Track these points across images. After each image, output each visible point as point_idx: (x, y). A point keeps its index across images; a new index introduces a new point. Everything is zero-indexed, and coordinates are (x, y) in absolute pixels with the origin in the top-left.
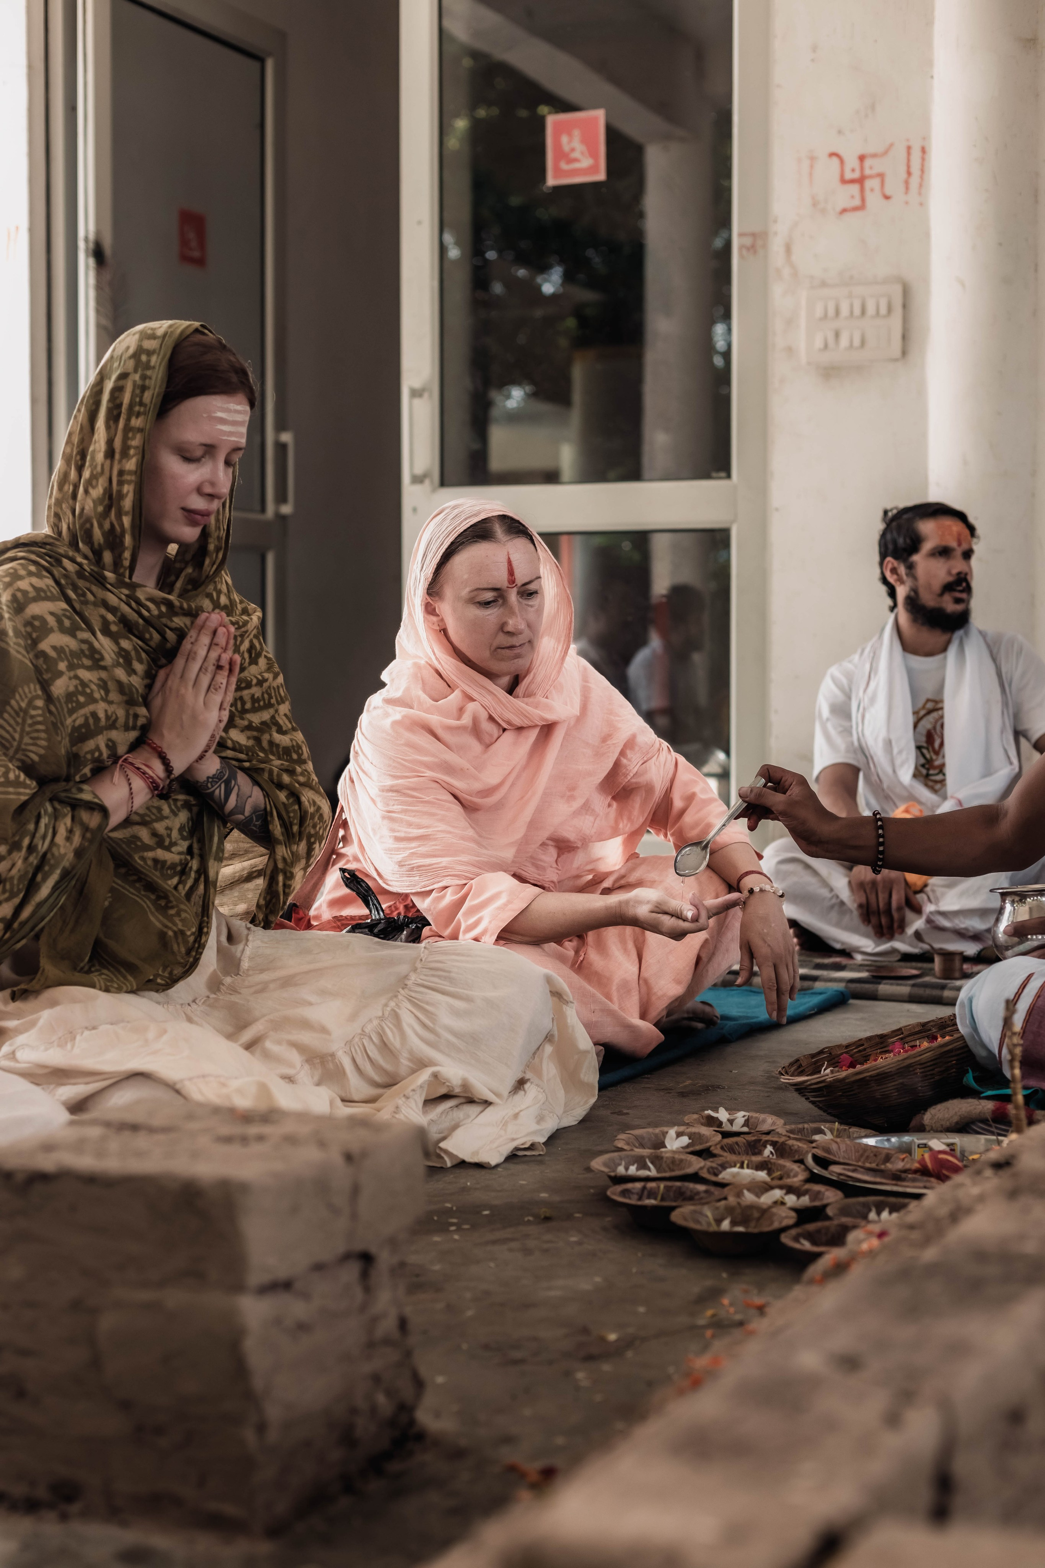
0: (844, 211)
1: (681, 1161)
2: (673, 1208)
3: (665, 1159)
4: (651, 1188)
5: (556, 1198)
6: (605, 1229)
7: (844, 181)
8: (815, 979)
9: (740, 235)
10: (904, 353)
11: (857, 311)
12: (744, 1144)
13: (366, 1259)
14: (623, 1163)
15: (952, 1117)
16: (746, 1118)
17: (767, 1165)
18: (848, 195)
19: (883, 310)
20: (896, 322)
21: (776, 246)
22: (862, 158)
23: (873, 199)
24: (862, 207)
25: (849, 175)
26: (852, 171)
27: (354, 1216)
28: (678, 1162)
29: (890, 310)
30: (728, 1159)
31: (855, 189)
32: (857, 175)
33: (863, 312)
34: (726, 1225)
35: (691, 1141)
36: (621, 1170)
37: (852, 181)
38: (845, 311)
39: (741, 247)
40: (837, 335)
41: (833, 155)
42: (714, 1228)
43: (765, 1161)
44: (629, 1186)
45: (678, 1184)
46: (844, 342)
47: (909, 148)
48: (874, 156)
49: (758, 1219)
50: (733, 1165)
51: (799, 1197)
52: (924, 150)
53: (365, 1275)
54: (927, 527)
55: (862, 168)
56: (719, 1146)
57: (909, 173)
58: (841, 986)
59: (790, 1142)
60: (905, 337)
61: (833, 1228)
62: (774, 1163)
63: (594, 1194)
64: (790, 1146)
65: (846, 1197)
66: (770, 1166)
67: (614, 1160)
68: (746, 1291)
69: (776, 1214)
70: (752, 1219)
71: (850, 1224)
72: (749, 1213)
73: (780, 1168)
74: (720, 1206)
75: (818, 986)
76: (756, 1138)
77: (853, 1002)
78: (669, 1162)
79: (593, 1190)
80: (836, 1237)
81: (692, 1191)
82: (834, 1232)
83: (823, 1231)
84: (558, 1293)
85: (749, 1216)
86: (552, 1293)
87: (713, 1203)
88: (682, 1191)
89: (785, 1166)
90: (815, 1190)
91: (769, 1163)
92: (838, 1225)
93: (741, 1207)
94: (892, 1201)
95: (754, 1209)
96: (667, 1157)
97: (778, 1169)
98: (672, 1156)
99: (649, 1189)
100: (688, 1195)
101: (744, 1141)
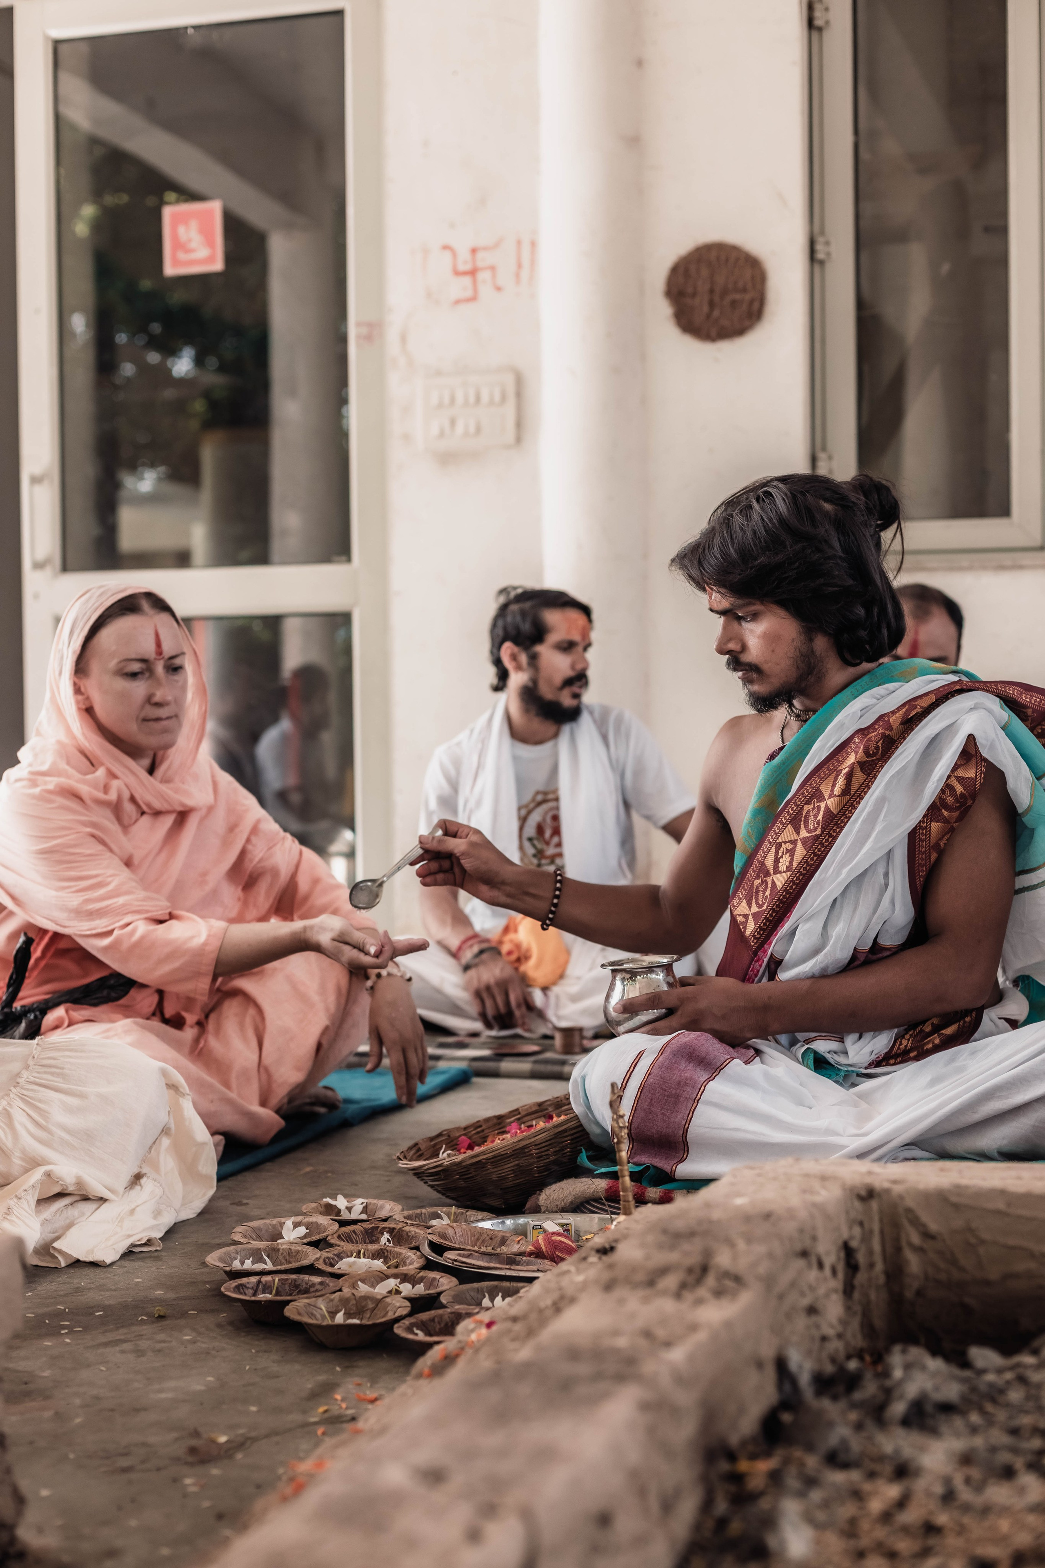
0: (458, 302)
1: (298, 1252)
2: (287, 1303)
3: (281, 1251)
4: (266, 1282)
5: (172, 1295)
6: (219, 1326)
7: (457, 273)
8: (441, 1057)
9: (358, 324)
10: (519, 439)
11: (472, 399)
12: (361, 1232)
14: (239, 1257)
15: (566, 1197)
16: (364, 1204)
17: (384, 1253)
18: (462, 286)
19: (497, 398)
20: (509, 411)
21: (392, 335)
22: (474, 251)
23: (486, 290)
24: (474, 298)
25: (462, 267)
26: (464, 263)
28: (294, 1254)
29: (504, 398)
30: (345, 1249)
31: (467, 281)
32: (468, 267)
33: (478, 399)
34: (340, 1318)
35: (308, 1231)
36: (236, 1265)
37: (465, 273)
38: (460, 398)
39: (358, 337)
40: (453, 422)
41: (446, 247)
42: (328, 1321)
43: (382, 1249)
44: (244, 1280)
45: (293, 1276)
46: (460, 429)
47: (519, 243)
48: (486, 249)
49: (373, 1309)
50: (349, 1254)
51: (414, 1284)
52: (533, 244)
54: (552, 617)
55: (474, 260)
56: (335, 1236)
57: (519, 266)
58: (463, 1065)
59: (407, 1228)
60: (519, 424)
61: (446, 1317)
62: (391, 1251)
63: (209, 1290)
64: (407, 1233)
65: (460, 1283)
66: (386, 1254)
67: (230, 1254)
68: (359, 1385)
69: (390, 1304)
70: (367, 1310)
71: (464, 1312)
72: (363, 1304)
73: (396, 1256)
74: (334, 1298)
75: (442, 1065)
76: (373, 1225)
77: (475, 1080)
78: (285, 1254)
79: (207, 1286)
80: (450, 1324)
81: (307, 1284)
82: (448, 1319)
83: (436, 1320)
84: (170, 1395)
85: (363, 1307)
86: (163, 1396)
87: (328, 1295)
88: (297, 1283)
89: (401, 1254)
90: (430, 1278)
91: (385, 1251)
92: (451, 1313)
93: (355, 1299)
94: (513, 1286)
95: (368, 1300)
96: (283, 1249)
97: (394, 1257)
98: (289, 1247)
99: (264, 1283)
100: (304, 1287)
101: (362, 1229)
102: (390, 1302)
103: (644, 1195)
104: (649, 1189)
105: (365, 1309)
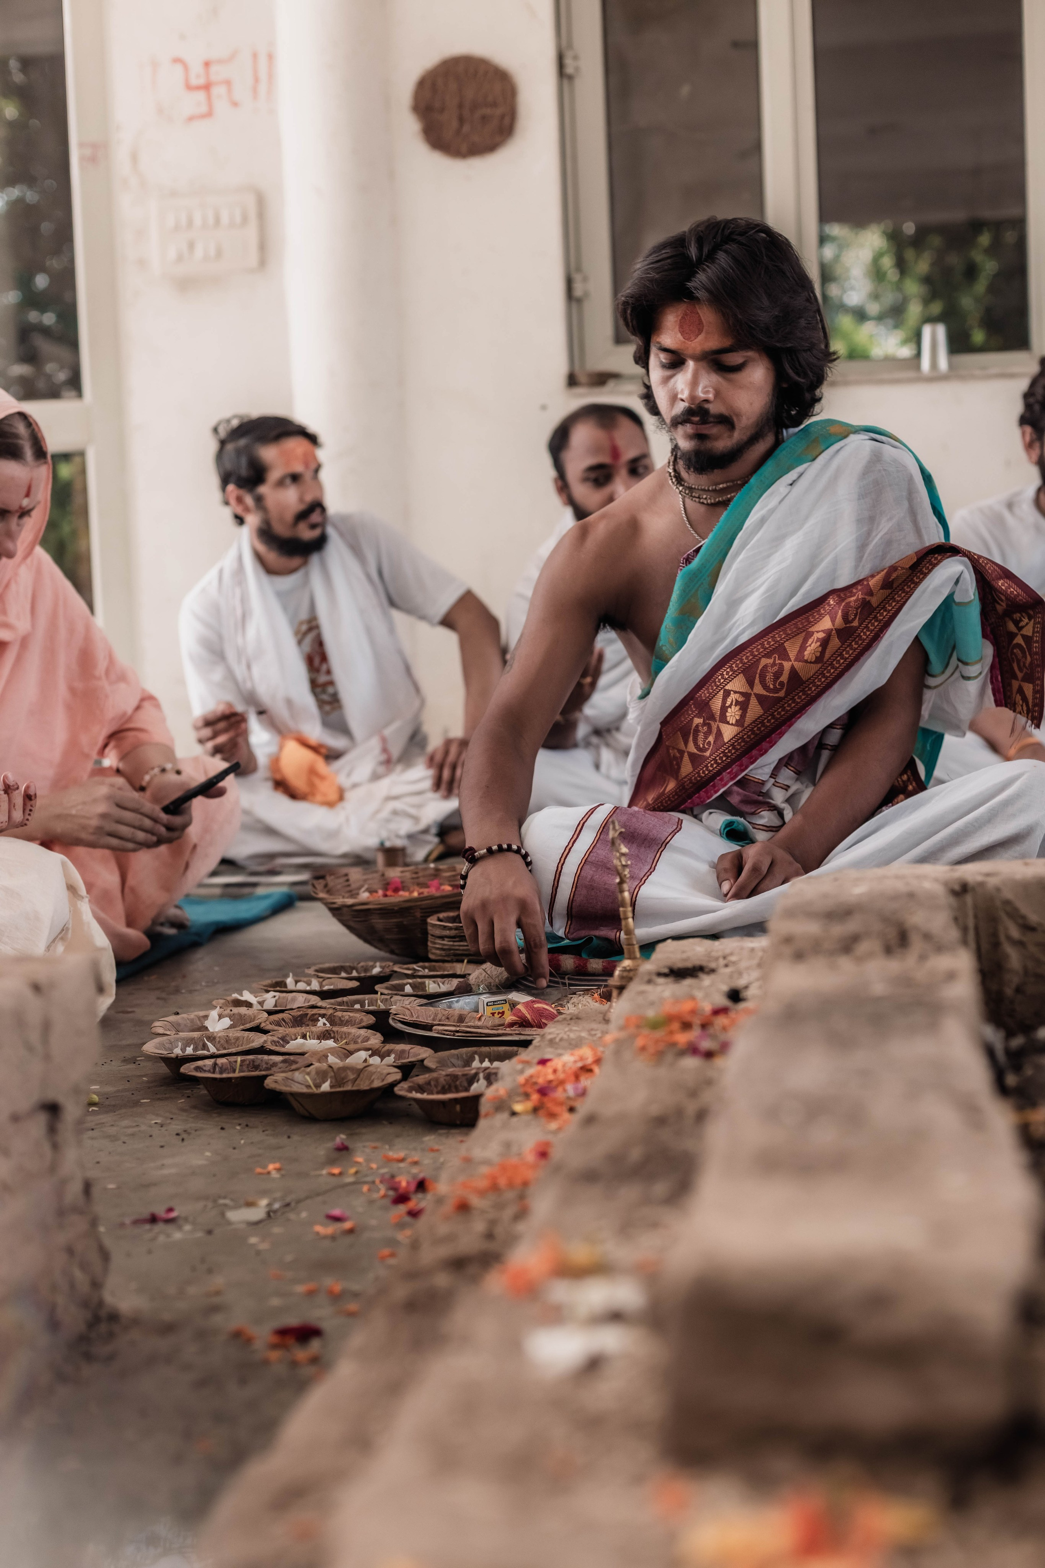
0: (191, 119)
1: (237, 1039)
2: (265, 1077)
3: (218, 1040)
4: (222, 1064)
5: (109, 1089)
6: (183, 1110)
7: (189, 87)
8: (255, 885)
9: (81, 145)
10: (263, 262)
11: (211, 220)
12: (291, 1020)
14: (180, 1044)
16: (277, 998)
17: (330, 1034)
18: (195, 102)
19: (238, 219)
20: (251, 233)
21: (121, 156)
22: (207, 64)
23: (221, 106)
24: (209, 114)
25: (194, 82)
26: (197, 77)
27: (47, 1058)
28: (233, 1041)
29: (245, 219)
30: (287, 1032)
31: (201, 96)
32: (202, 81)
33: (217, 221)
34: (326, 1087)
35: (232, 1022)
36: (178, 1051)
37: (198, 88)
38: (198, 221)
39: (82, 159)
40: (191, 246)
41: (177, 60)
42: (314, 1090)
43: (327, 1031)
44: (200, 1063)
45: (251, 1057)
46: (199, 252)
47: (255, 56)
48: (220, 62)
49: (355, 1080)
50: (293, 1037)
51: (382, 1057)
52: (271, 57)
53: (52, 1130)
54: (269, 453)
55: (207, 74)
56: (268, 1023)
57: (257, 80)
58: (285, 889)
59: (339, 1014)
60: (263, 247)
61: (442, 1080)
62: (337, 1032)
63: (148, 1082)
64: (340, 1018)
65: (436, 1052)
66: (332, 1035)
67: (164, 1045)
68: (375, 1148)
69: (375, 1073)
70: (348, 1081)
71: (460, 1073)
72: (343, 1075)
73: (344, 1036)
74: (310, 1071)
75: (260, 891)
76: (301, 1012)
77: (300, 904)
78: (222, 1042)
79: (144, 1078)
80: (447, 1087)
81: (267, 1063)
82: (444, 1082)
83: (432, 1083)
84: (174, 1170)
85: (343, 1079)
86: (166, 1172)
87: (303, 1069)
88: (256, 1064)
89: (349, 1033)
90: (397, 1050)
91: (331, 1032)
92: (447, 1075)
93: (333, 1071)
94: (493, 1051)
95: (348, 1071)
96: (219, 1037)
97: (341, 1037)
98: (226, 1034)
99: (220, 1065)
100: (264, 1067)
101: (291, 1017)
102: (375, 1071)
103: (586, 966)
104: (591, 960)
105: (345, 1081)
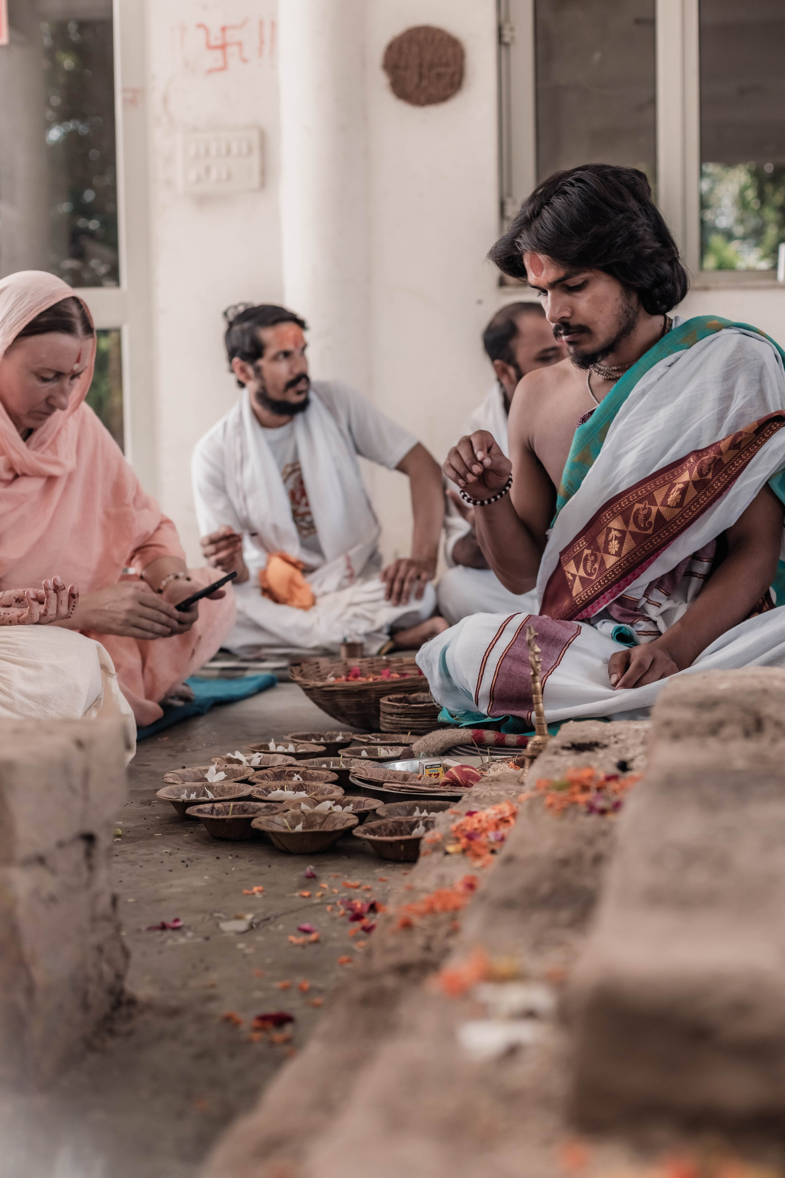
0: (210, 71)
1: (230, 788)
2: (252, 819)
3: (215, 789)
4: (218, 807)
5: (130, 825)
6: (187, 843)
7: (210, 47)
8: (245, 669)
9: (124, 90)
10: (263, 184)
11: (224, 151)
12: (272, 775)
13: (89, 839)
14: (186, 791)
15: (437, 743)
16: (261, 757)
17: (302, 787)
18: (214, 58)
19: (245, 150)
20: (255, 161)
21: (155, 99)
22: (224, 29)
23: (234, 62)
24: (224, 68)
25: (213, 42)
26: (216, 39)
27: (86, 798)
28: (227, 790)
29: (250, 150)
30: (270, 784)
31: (218, 54)
32: (219, 42)
33: (229, 151)
34: (299, 828)
35: (226, 776)
36: (184, 797)
37: (216, 47)
38: (213, 151)
39: (125, 101)
40: (208, 170)
41: (201, 26)
42: (290, 830)
43: (301, 784)
44: (201, 806)
45: (241, 803)
46: (214, 175)
47: (261, 23)
48: (234, 27)
49: (322, 823)
50: (274, 789)
51: (343, 807)
52: (273, 25)
53: (88, 855)
54: (267, 334)
55: (224, 37)
56: (254, 777)
57: (262, 42)
58: (268, 673)
59: (310, 771)
60: (264, 172)
61: (390, 825)
62: (308, 785)
63: (160, 820)
64: (310, 774)
65: (385, 803)
66: (305, 788)
67: (173, 791)
68: (337, 877)
69: (337, 818)
70: (317, 824)
71: (404, 821)
72: (312, 819)
73: (313, 789)
74: (287, 816)
76: (281, 769)
77: (280, 685)
78: (219, 790)
79: (157, 817)
80: (394, 831)
81: (253, 808)
82: (392, 827)
83: (383, 828)
84: (179, 890)
85: (312, 822)
86: (173, 890)
87: (281, 813)
88: (245, 808)
89: (318, 787)
90: (355, 801)
91: (304, 786)
92: (394, 822)
93: (305, 815)
94: (430, 804)
95: (317, 816)
96: (217, 787)
97: (312, 790)
98: (221, 785)
99: (217, 809)
100: (251, 811)
101: (272, 772)
102: (337, 816)
103: (504, 740)
104: (508, 735)
105: (314, 823)
